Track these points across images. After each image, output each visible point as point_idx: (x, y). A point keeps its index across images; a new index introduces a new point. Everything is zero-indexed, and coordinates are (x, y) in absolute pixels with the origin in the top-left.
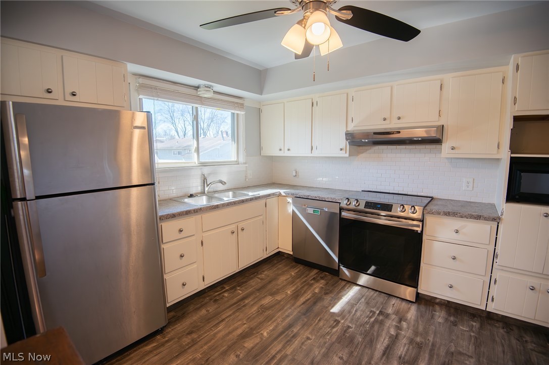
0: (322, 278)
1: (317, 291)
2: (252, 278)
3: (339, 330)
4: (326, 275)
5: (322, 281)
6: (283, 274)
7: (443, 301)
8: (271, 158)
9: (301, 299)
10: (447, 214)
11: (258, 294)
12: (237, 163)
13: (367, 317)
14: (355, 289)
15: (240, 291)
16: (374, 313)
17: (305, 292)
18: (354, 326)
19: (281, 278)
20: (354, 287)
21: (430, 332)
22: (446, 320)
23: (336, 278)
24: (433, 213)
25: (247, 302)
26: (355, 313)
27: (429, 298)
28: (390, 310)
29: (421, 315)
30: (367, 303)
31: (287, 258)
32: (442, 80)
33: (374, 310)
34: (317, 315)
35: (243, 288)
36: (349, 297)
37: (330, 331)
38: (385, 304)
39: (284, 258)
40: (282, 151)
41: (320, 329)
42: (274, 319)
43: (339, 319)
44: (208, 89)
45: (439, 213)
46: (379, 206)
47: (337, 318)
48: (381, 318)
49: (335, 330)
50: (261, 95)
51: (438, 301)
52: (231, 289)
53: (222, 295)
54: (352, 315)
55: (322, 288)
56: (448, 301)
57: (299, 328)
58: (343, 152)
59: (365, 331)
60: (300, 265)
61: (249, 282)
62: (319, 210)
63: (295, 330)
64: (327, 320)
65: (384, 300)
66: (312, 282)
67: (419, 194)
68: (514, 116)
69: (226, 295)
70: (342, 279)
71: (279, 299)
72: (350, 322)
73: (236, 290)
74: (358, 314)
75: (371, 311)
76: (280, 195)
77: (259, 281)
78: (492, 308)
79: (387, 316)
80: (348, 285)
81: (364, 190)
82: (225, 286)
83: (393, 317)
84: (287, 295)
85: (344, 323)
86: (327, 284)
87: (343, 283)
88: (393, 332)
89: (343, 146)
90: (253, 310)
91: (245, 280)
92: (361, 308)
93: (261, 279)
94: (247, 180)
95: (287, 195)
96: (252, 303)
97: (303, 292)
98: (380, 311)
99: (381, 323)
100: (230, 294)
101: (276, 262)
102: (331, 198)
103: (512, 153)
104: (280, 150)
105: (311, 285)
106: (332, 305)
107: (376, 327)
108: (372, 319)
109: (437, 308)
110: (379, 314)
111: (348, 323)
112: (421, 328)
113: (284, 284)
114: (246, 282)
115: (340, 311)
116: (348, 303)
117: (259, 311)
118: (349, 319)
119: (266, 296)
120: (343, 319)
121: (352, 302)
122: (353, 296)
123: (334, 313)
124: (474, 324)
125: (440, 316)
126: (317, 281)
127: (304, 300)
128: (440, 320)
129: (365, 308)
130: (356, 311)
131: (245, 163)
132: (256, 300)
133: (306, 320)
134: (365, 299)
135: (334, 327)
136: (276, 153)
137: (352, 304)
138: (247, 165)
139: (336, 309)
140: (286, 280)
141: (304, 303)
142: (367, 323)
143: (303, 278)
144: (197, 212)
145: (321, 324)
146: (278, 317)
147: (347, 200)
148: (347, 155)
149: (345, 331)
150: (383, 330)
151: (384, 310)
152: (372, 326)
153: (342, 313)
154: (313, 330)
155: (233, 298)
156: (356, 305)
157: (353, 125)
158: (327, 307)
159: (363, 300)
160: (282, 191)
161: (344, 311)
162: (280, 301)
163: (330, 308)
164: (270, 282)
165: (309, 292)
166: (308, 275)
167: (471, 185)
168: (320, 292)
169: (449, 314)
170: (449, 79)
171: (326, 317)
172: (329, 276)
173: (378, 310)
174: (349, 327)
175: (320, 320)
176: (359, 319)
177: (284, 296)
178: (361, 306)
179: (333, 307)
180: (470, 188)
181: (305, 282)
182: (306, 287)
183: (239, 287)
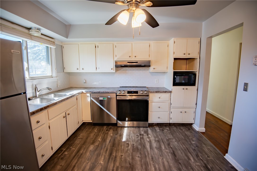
0: (110, 129)
1: (111, 135)
2: (76, 140)
3: (131, 147)
4: (111, 127)
5: (111, 130)
6: (91, 132)
7: (156, 124)
8: (69, 74)
9: (107, 141)
10: (157, 92)
11: (85, 146)
12: (52, 77)
13: (137, 138)
14: (126, 129)
15: (73, 149)
16: (138, 135)
17: (107, 137)
18: (135, 143)
19: (91, 135)
20: (125, 128)
21: (158, 135)
22: (160, 130)
23: (116, 127)
24: (152, 93)
25: (81, 152)
26: (132, 138)
27: (151, 124)
28: (142, 133)
29: (152, 131)
30: (134, 133)
31: (88, 125)
32: (150, 44)
33: (137, 134)
34: (119, 145)
35: (74, 146)
36: (126, 133)
37: (128, 149)
38: (139, 131)
39: (86, 125)
40: (79, 70)
41: (124, 149)
42: (101, 154)
43: (128, 142)
44: (38, 31)
45: (154, 92)
46: (133, 92)
47: (127, 143)
48: (141, 136)
49: (129, 147)
50: (67, 38)
51: (154, 124)
52: (67, 149)
53: (64, 154)
54: (131, 139)
55: (113, 133)
56: (158, 123)
57: (115, 153)
58: (113, 70)
59: (140, 143)
60: (96, 126)
61: (75, 142)
62: (106, 98)
63: (114, 155)
64: (124, 145)
65: (138, 129)
66: (107, 132)
67: (141, 86)
68: (174, 58)
69: (66, 153)
70: (119, 127)
71: (97, 145)
72: (133, 142)
73: (70, 149)
74: (133, 138)
75: (137, 135)
76: (82, 93)
77: (81, 140)
78: (171, 122)
79: (143, 135)
80: (122, 129)
81: (121, 86)
82: (62, 149)
83: (145, 134)
84: (100, 142)
85: (131, 144)
86: (114, 131)
87: (120, 128)
88: (148, 140)
89: (112, 67)
90: (88, 155)
91: (72, 142)
92: (133, 135)
93: (81, 139)
94: (58, 86)
95: (87, 92)
96: (85, 152)
97: (106, 137)
98: (140, 134)
99: (143, 138)
100: (68, 152)
101: (83, 128)
102: (111, 91)
103: (174, 70)
104: (78, 69)
105: (108, 133)
106: (122, 138)
107: (142, 140)
108: (139, 138)
109: (155, 127)
110: (140, 135)
111: (132, 143)
112: (155, 135)
113: (94, 137)
114: (73, 143)
115: (126, 139)
116: (127, 135)
117: (91, 154)
118: (131, 141)
119: (89, 146)
120: (129, 142)
121: (128, 134)
122: (127, 131)
123: (124, 141)
124: (167, 128)
125: (157, 129)
126: (109, 131)
127: (109, 141)
128: (158, 130)
129: (134, 135)
130: (132, 137)
131: (57, 77)
132: (86, 150)
133: (115, 148)
134: (132, 132)
135: (128, 147)
136: (75, 71)
137: (129, 135)
138: (58, 78)
139: (124, 139)
140: (94, 135)
141: (110, 142)
142: (138, 140)
143: (102, 131)
144: (46, 108)
145: (123, 147)
146: (103, 153)
147: (120, 91)
148: (114, 71)
149: (133, 146)
150: (145, 141)
151: (140, 133)
152: (141, 141)
153: (127, 140)
154: (121, 151)
155: (72, 153)
156: (130, 135)
157: (116, 58)
158: (120, 140)
159: (131, 132)
160: (84, 91)
161: (127, 139)
162: (98, 145)
163: (121, 140)
164: (87, 138)
165: (109, 136)
166: (103, 129)
167: (157, 81)
168: (113, 135)
169: (160, 128)
170: (152, 43)
171: (123, 144)
172: (113, 127)
173: (139, 134)
174: (133, 144)
175: (121, 146)
176: (134, 140)
177: (98, 142)
178: (132, 134)
179: (122, 139)
180: (157, 83)
181: (104, 133)
182: (106, 135)
183: (71, 146)
